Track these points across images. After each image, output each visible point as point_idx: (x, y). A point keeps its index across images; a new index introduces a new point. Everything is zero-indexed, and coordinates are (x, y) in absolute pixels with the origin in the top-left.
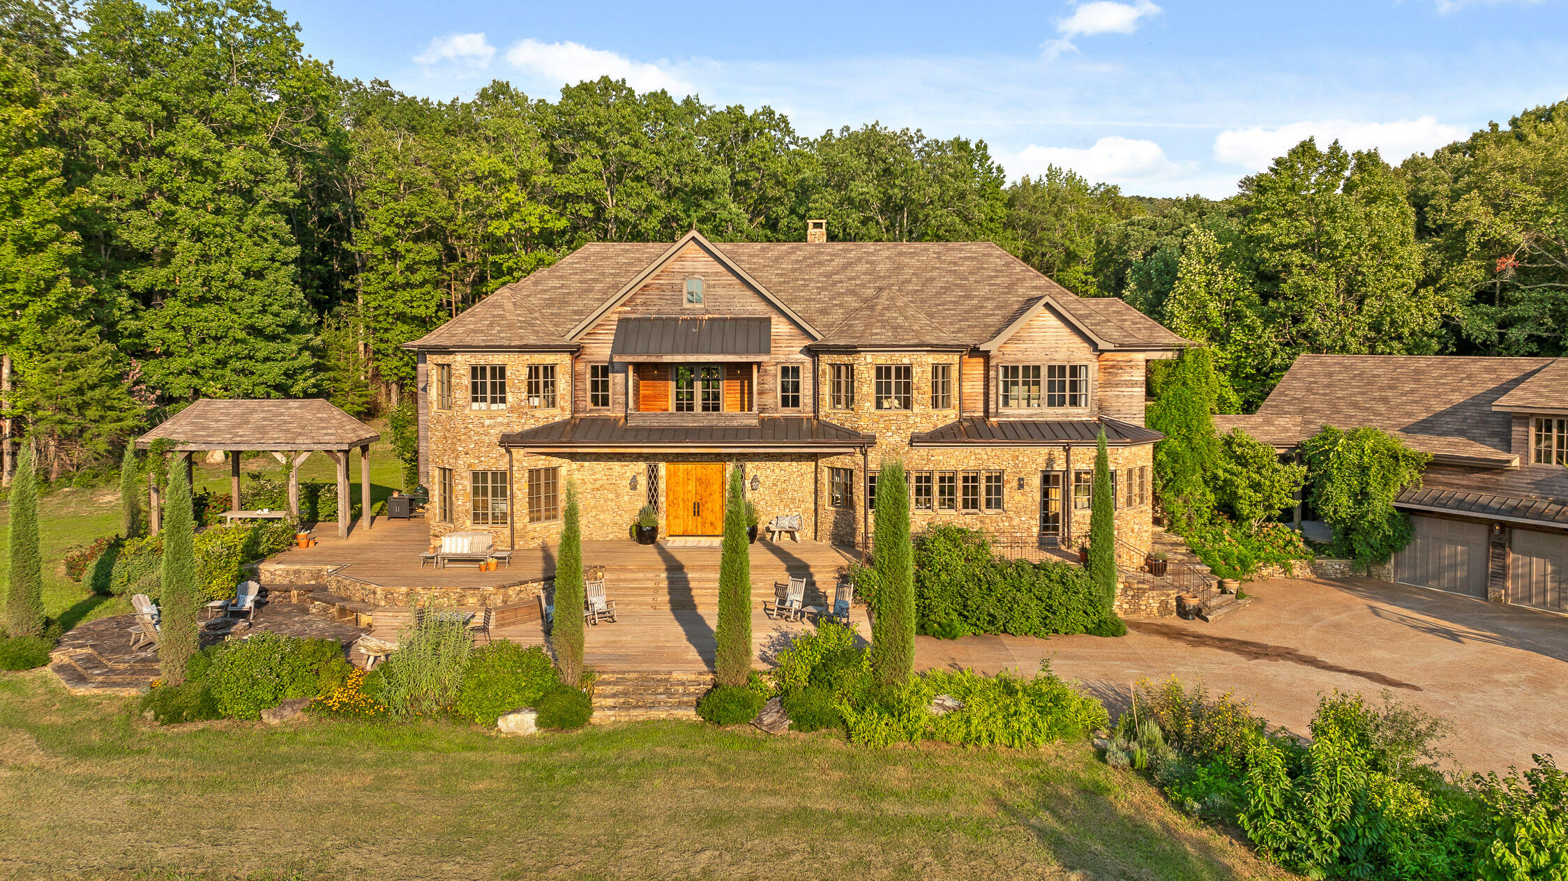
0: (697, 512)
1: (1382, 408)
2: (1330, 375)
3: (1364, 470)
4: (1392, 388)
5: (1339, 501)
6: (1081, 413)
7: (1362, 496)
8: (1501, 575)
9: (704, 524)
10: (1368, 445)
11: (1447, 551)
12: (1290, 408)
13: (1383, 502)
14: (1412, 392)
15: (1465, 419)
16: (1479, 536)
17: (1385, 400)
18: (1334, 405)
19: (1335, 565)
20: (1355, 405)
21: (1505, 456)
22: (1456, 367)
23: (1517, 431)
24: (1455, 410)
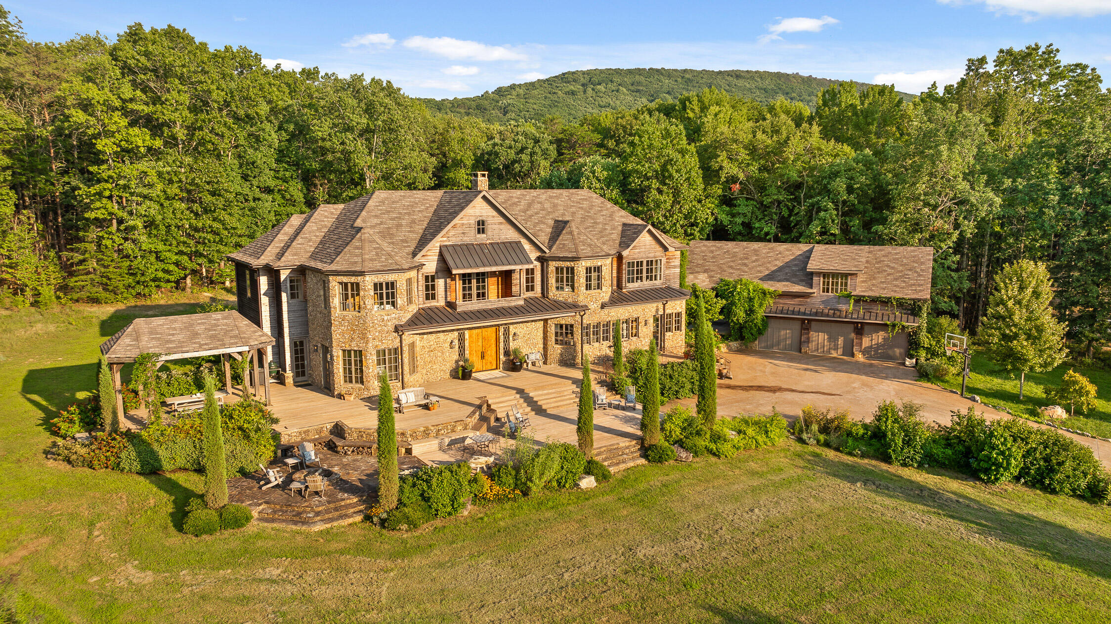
0: (483, 357)
1: (746, 269)
2: (712, 252)
3: (751, 300)
4: (747, 259)
5: (740, 314)
6: (658, 283)
7: (750, 312)
8: (808, 341)
9: (486, 364)
10: (751, 288)
11: (783, 333)
12: (699, 270)
13: (760, 313)
14: (756, 260)
15: (787, 274)
16: (797, 326)
17: (745, 265)
18: (721, 268)
19: (734, 344)
20: (731, 267)
21: (811, 291)
22: (772, 249)
23: (815, 279)
24: (780, 269)
